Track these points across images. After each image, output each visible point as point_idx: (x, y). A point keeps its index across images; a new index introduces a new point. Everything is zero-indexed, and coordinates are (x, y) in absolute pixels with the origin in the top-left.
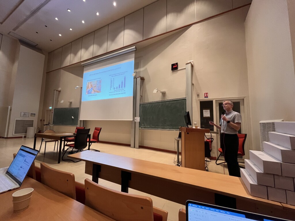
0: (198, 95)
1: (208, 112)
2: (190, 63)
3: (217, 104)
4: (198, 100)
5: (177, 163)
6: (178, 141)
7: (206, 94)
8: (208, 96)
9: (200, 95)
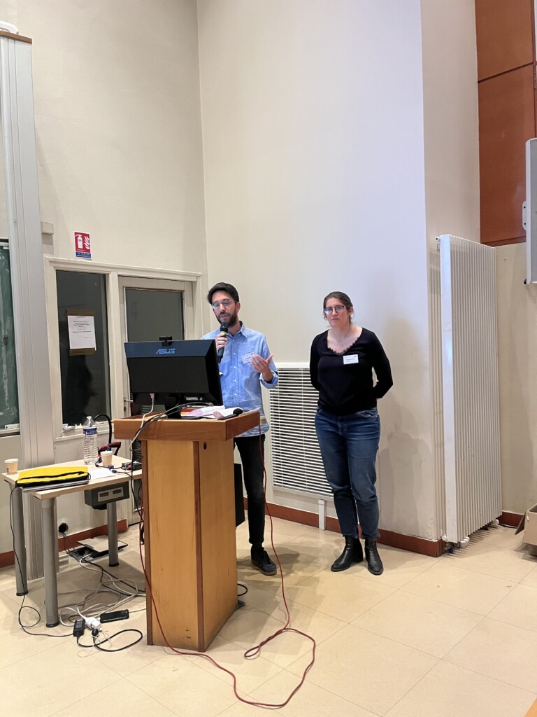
1: (86, 329)
2: (29, 41)
3: (121, 290)
4: (50, 262)
5: (48, 626)
6: (52, 501)
7: (84, 242)
8: (89, 251)
9: (54, 235)
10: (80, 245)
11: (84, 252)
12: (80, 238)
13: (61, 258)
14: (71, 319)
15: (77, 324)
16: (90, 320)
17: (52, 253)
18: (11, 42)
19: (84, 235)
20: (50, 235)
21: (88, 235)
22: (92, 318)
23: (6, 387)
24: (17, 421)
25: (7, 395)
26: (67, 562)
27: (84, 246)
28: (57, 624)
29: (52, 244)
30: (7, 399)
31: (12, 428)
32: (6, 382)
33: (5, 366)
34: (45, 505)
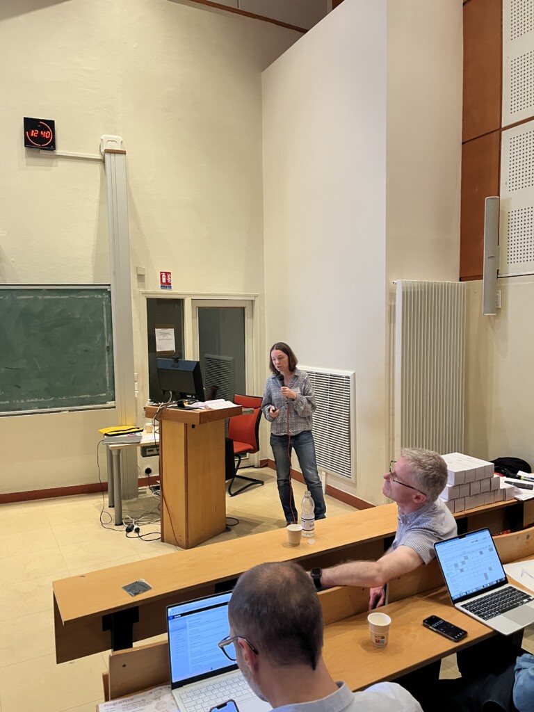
0: (141, 277)
1: (169, 337)
2: (123, 153)
3: (195, 310)
4: (143, 293)
5: (116, 525)
6: (119, 451)
7: (167, 278)
8: (170, 284)
9: (146, 276)
10: (164, 281)
11: (167, 285)
12: (164, 275)
13: (150, 291)
14: (157, 331)
15: (162, 334)
16: (172, 331)
17: (144, 288)
18: (113, 155)
19: (166, 273)
20: (143, 275)
21: (170, 273)
22: (173, 329)
23: (107, 378)
24: (114, 400)
25: (108, 383)
26: (145, 493)
27: (167, 280)
28: (122, 524)
29: (144, 281)
30: (108, 385)
31: (110, 404)
32: (108, 374)
33: (107, 365)
34: (114, 453)
